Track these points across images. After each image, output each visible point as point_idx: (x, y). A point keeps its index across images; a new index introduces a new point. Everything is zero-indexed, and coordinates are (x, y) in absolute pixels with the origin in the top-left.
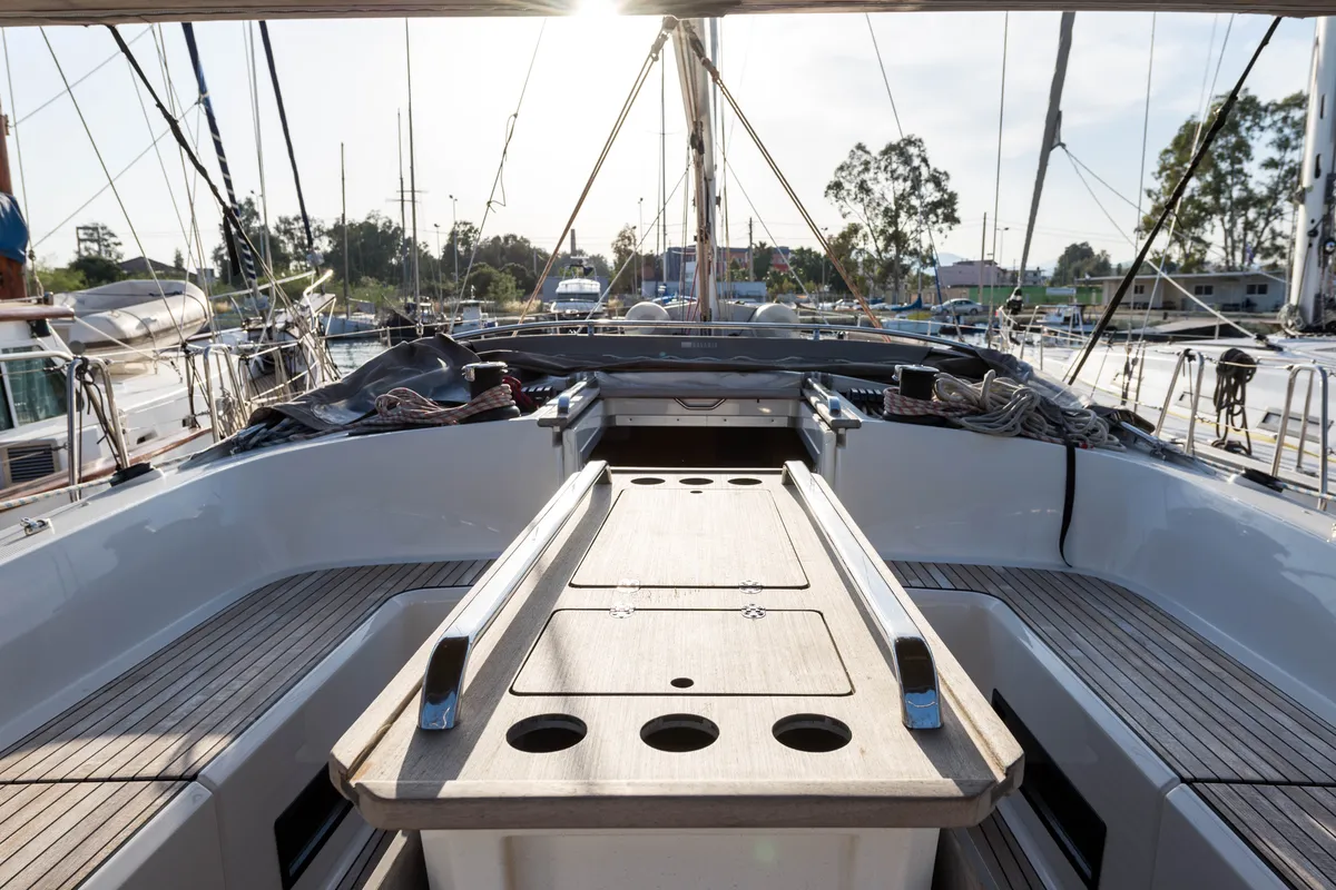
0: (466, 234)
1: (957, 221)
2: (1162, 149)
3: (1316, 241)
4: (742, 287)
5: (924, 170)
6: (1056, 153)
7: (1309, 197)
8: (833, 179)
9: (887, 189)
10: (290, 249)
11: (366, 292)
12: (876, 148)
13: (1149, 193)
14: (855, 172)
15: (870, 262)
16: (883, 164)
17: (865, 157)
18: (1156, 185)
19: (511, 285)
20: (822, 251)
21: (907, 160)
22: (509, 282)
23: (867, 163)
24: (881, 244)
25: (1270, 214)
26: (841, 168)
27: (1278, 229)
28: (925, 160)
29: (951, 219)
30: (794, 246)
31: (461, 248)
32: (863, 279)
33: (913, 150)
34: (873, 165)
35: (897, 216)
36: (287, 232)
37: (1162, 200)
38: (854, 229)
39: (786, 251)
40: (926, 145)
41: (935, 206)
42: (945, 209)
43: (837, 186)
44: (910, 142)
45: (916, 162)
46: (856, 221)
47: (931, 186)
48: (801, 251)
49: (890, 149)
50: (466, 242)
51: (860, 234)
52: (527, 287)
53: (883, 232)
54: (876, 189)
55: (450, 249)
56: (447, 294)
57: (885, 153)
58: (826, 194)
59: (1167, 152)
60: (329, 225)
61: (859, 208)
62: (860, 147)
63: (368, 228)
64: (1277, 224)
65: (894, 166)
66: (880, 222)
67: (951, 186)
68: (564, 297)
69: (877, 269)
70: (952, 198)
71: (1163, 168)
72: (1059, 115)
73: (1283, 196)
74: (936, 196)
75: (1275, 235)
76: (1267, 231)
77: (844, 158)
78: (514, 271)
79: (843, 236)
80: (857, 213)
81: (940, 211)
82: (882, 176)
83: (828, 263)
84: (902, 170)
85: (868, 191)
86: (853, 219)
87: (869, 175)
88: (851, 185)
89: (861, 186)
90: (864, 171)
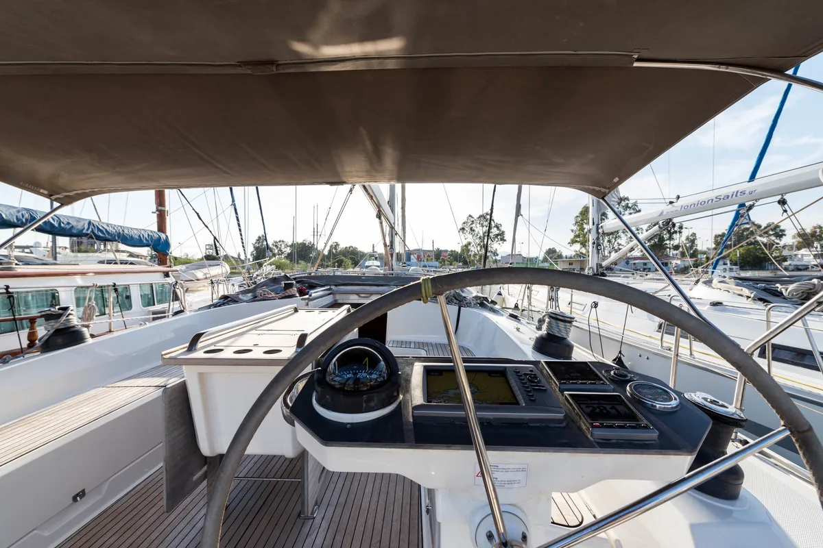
0: (336, 246)
1: (505, 240)
2: (575, 216)
3: (595, 246)
4: (430, 263)
5: (493, 223)
6: (520, 218)
7: (592, 231)
8: (462, 227)
9: (480, 230)
10: (276, 251)
11: (300, 266)
12: (476, 216)
13: (572, 231)
14: (469, 224)
15: (475, 255)
16: (478, 222)
17: (472, 219)
18: (575, 228)
19: (350, 263)
20: (459, 250)
21: (487, 220)
22: (349, 262)
23: (473, 221)
24: (479, 248)
25: (616, 237)
26: (464, 223)
27: (620, 242)
28: (493, 220)
29: (503, 240)
30: (449, 250)
31: (334, 251)
32: (473, 261)
34: (475, 222)
35: (484, 239)
36: (276, 246)
37: (577, 233)
38: (469, 244)
39: (446, 251)
40: (493, 215)
41: (497, 235)
42: (501, 236)
43: (463, 229)
44: (488, 214)
45: (490, 221)
46: (470, 241)
47: (495, 229)
48: (452, 251)
50: (336, 249)
51: (471, 245)
52: (355, 264)
53: (479, 244)
54: (477, 230)
55: (330, 251)
56: (328, 266)
57: (479, 218)
58: (459, 232)
59: (577, 217)
60: (290, 243)
61: (471, 236)
62: (470, 216)
63: (303, 244)
64: (619, 241)
65: (482, 222)
66: (478, 241)
67: (502, 229)
68: (367, 267)
69: (478, 257)
70: (503, 232)
71: (577, 222)
72: (520, 205)
74: (497, 232)
75: (619, 245)
76: (616, 243)
77: (465, 219)
78: (351, 258)
79: (465, 246)
80: (470, 238)
81: (499, 237)
82: (478, 225)
83: (461, 256)
84: (485, 224)
85: (474, 230)
86: (469, 240)
87: (474, 225)
88: (467, 229)
89: (471, 229)
90: (472, 224)
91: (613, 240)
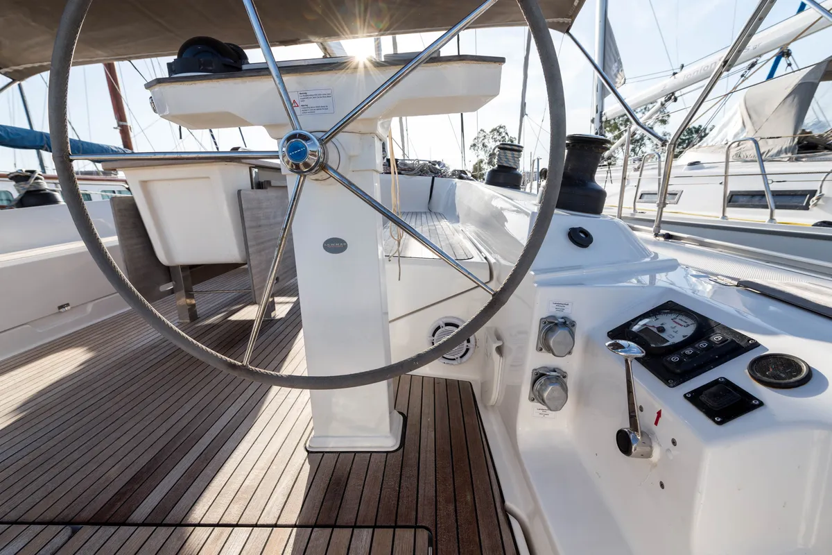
5: (507, 137)
6: (525, 117)
7: (595, 120)
8: (473, 143)
9: (493, 146)
12: (488, 130)
14: (480, 140)
16: (491, 136)
21: (500, 134)
23: (485, 136)
26: (476, 139)
28: (507, 134)
33: (501, 130)
34: (487, 136)
38: (481, 161)
40: (507, 128)
43: (474, 145)
44: (500, 127)
45: (504, 134)
46: (482, 158)
49: (493, 130)
51: (484, 163)
54: (489, 145)
57: (491, 132)
58: (470, 149)
61: (483, 153)
62: (481, 130)
65: (495, 137)
72: (525, 104)
73: (646, 138)
77: (476, 135)
79: (477, 164)
80: (482, 155)
82: (491, 140)
84: (499, 138)
85: (486, 146)
86: (480, 157)
87: (486, 141)
88: (480, 145)
89: (483, 145)
90: (483, 139)
91: (638, 149)
